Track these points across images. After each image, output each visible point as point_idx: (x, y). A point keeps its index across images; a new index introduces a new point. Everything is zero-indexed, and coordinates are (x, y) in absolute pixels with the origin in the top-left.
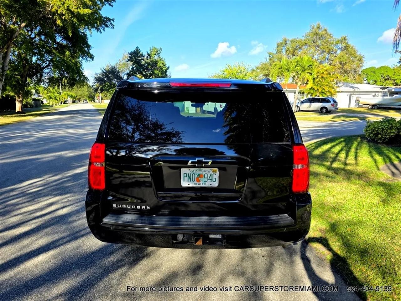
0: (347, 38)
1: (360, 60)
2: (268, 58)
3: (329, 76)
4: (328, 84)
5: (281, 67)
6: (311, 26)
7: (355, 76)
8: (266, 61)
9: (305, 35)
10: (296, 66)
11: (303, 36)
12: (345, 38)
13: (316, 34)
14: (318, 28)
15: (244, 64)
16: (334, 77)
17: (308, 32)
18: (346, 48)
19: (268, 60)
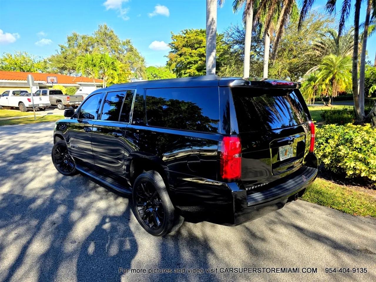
0: (131, 41)
1: (143, 61)
2: (59, 50)
3: (124, 72)
4: (124, 79)
5: (87, 62)
6: (99, 26)
7: (141, 74)
8: (57, 53)
9: (94, 33)
10: (101, 62)
11: (93, 34)
12: (129, 41)
13: (105, 34)
14: (106, 28)
15: (27, 54)
16: (128, 73)
17: (98, 31)
18: (131, 50)
19: (60, 53)
